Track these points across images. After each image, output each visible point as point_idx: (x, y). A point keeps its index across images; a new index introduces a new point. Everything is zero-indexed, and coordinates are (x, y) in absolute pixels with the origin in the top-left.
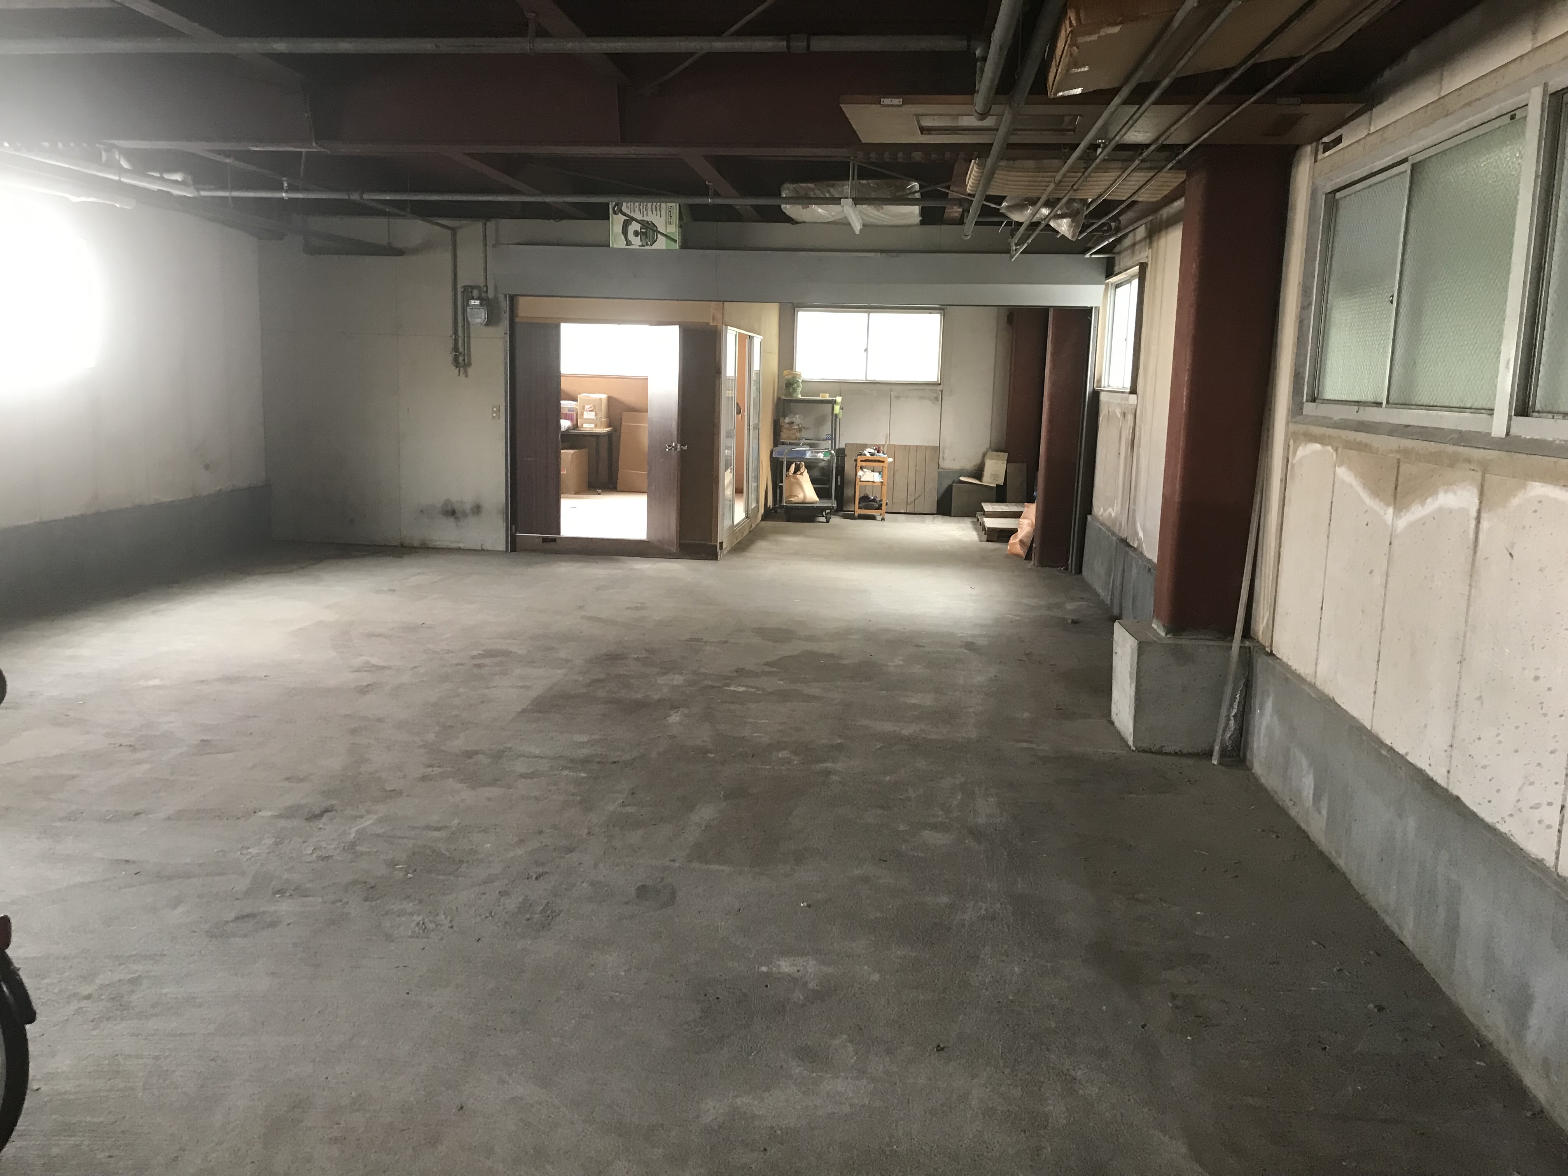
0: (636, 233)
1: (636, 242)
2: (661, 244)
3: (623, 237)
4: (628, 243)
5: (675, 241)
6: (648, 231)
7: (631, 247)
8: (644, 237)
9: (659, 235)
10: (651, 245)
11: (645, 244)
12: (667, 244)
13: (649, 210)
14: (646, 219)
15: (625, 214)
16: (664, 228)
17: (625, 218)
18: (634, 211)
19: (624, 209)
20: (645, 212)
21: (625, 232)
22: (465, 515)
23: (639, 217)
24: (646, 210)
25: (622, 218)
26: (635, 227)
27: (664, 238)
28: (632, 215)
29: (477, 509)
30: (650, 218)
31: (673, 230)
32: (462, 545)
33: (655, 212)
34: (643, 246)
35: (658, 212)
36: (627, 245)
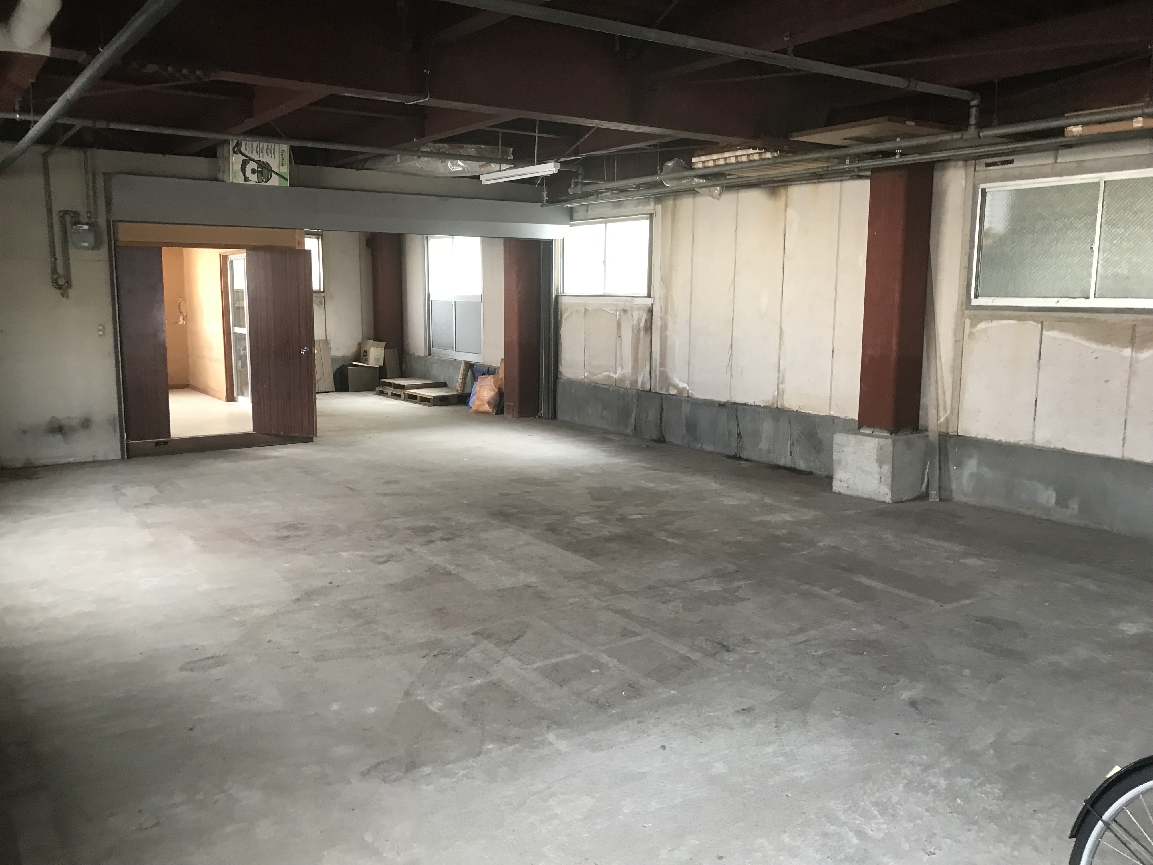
0: (253, 172)
1: (253, 179)
2: (274, 181)
3: (241, 174)
4: (247, 179)
5: (287, 179)
6: (264, 170)
7: (248, 183)
8: (260, 175)
9: (273, 174)
10: (266, 182)
11: (261, 181)
12: (279, 181)
13: (265, 152)
14: (262, 160)
15: (243, 155)
16: (278, 169)
17: (244, 158)
18: (252, 153)
19: (243, 150)
20: (261, 154)
21: (243, 169)
22: (73, 429)
23: (256, 158)
24: (262, 152)
25: (240, 158)
26: (252, 165)
27: (277, 177)
28: (250, 155)
29: (86, 423)
30: (265, 159)
31: (285, 170)
32: (71, 460)
33: (270, 155)
34: (259, 182)
35: (273, 155)
36: (245, 181)
